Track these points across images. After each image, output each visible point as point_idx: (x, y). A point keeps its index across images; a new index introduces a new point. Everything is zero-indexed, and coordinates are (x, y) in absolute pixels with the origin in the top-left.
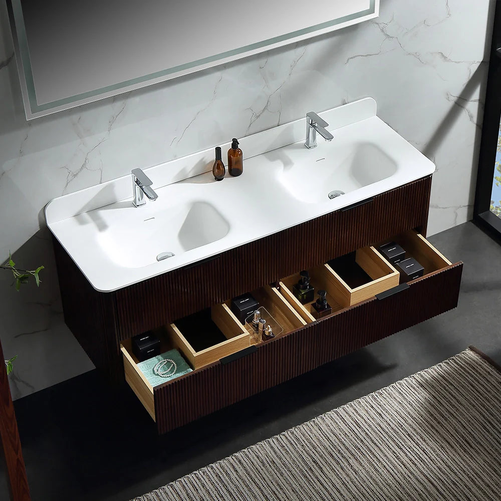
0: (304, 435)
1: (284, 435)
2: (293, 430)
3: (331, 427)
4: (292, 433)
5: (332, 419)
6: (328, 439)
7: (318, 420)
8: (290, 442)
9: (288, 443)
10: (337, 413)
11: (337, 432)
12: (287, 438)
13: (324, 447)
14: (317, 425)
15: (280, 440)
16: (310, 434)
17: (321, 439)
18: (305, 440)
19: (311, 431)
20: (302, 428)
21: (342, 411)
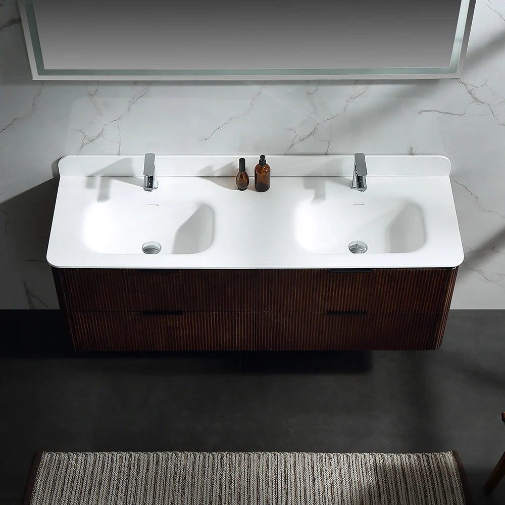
0: (230, 464)
1: (213, 455)
2: (225, 454)
3: (261, 469)
4: (222, 457)
5: (267, 461)
6: (249, 480)
7: (254, 456)
8: (213, 464)
9: (211, 465)
10: (276, 457)
11: (262, 477)
12: (214, 459)
13: (240, 486)
14: (249, 460)
15: (207, 458)
16: (237, 466)
17: (243, 476)
18: (228, 471)
19: (240, 463)
20: (234, 457)
21: (283, 457)
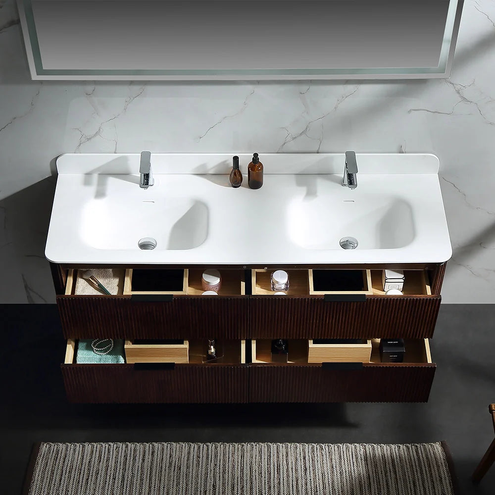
1: (207, 446)
2: (219, 445)
3: (254, 459)
5: (260, 451)
6: (242, 470)
7: (247, 446)
8: (208, 455)
9: (205, 456)
10: (269, 447)
11: (255, 467)
13: (233, 476)
16: (230, 456)
17: (236, 466)
19: (233, 454)
20: (227, 447)
21: (275, 448)
